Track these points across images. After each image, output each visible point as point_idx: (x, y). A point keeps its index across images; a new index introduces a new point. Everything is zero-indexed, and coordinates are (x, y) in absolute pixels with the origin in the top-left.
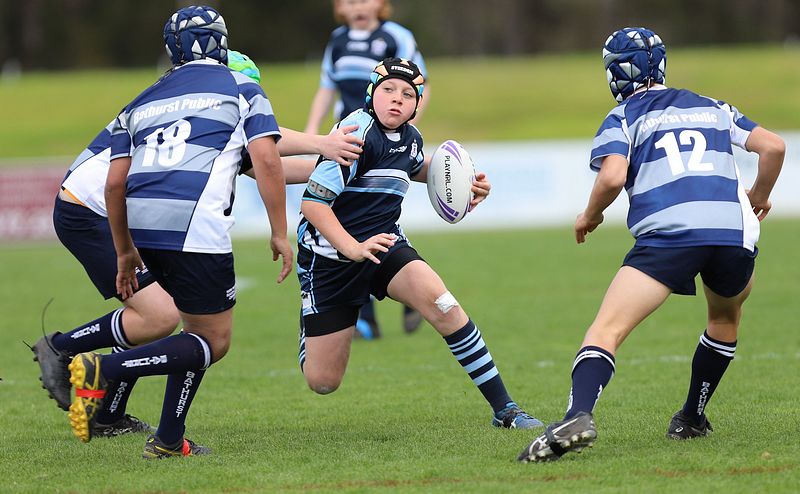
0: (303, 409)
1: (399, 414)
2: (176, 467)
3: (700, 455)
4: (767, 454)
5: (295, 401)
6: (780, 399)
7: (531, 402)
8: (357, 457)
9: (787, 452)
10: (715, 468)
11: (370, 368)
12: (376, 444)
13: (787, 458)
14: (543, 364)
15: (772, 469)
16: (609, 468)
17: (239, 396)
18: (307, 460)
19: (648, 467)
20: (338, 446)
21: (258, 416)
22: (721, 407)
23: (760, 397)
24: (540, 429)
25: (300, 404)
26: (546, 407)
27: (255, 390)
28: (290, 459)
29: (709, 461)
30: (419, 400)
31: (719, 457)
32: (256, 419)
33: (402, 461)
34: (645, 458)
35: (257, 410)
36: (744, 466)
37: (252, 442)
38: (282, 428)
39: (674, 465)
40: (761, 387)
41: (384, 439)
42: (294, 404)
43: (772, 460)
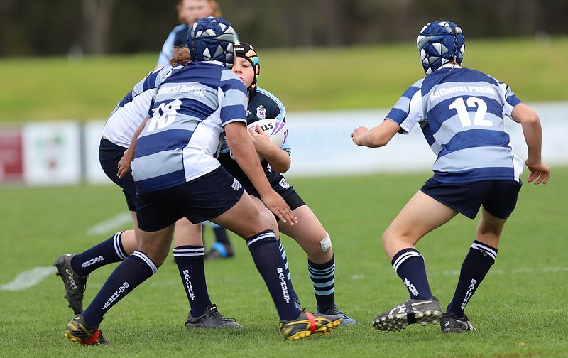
0: (177, 311)
1: (248, 315)
2: (81, 355)
3: (473, 345)
4: (523, 344)
5: (170, 305)
6: (533, 302)
7: (347, 305)
8: (217, 346)
9: (537, 342)
10: (485, 354)
11: (227, 280)
12: (231, 337)
13: (537, 347)
14: (355, 277)
15: (526, 355)
16: (404, 354)
17: (129, 302)
18: (179, 349)
19: (434, 354)
20: (203, 339)
21: (143, 316)
22: (488, 308)
23: (517, 301)
24: (354, 325)
25: (174, 307)
26: (357, 309)
27: (141, 297)
28: (167, 349)
29: (480, 349)
30: (263, 304)
31: (487, 346)
32: (142, 319)
33: (251, 350)
34: (431, 347)
35: (142, 311)
36: (505, 353)
37: (138, 336)
38: (161, 326)
39: (453, 351)
40: (518, 294)
41: (237, 334)
42: (170, 307)
43: (527, 348)
